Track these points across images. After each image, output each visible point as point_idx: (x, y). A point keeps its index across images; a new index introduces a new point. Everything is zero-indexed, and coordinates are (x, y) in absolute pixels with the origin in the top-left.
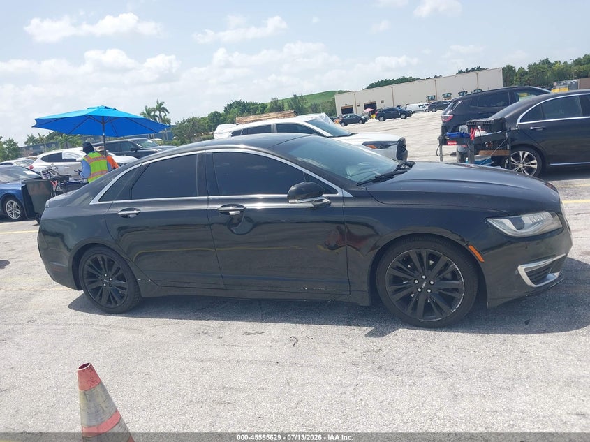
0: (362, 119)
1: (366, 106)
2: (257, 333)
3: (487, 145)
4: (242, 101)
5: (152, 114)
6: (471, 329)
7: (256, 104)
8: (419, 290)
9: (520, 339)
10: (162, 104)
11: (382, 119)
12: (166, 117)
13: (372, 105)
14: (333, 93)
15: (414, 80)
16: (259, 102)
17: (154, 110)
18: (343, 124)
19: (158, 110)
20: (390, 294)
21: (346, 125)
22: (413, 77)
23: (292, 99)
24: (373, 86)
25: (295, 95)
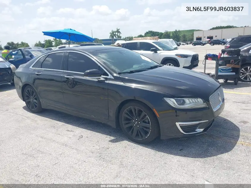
0: (202, 43)
1: (208, 38)
2: (72, 131)
3: (231, 62)
4: (153, 31)
5: (114, 33)
6: (154, 147)
7: (159, 32)
8: (135, 125)
9: (170, 157)
10: (119, 30)
11: (212, 44)
12: (120, 35)
13: (211, 38)
14: (193, 30)
15: (234, 27)
16: (160, 32)
17: (115, 32)
18: (194, 45)
19: (117, 32)
20: (123, 124)
21: (195, 45)
22: (234, 26)
23: (174, 32)
24: (213, 29)
25: (176, 30)
